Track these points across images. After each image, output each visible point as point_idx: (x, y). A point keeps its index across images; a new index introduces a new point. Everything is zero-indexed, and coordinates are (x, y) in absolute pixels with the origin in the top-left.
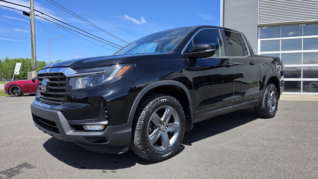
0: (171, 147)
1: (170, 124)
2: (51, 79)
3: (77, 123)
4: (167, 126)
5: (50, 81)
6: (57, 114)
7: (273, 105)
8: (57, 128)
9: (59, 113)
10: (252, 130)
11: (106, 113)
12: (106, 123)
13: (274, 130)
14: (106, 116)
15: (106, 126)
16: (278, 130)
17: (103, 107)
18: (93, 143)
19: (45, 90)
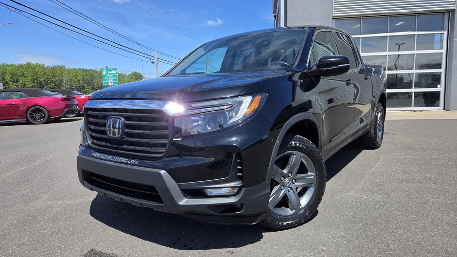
0: (302, 208)
1: (299, 176)
2: (127, 118)
3: (194, 186)
4: (295, 180)
5: (126, 122)
6: (160, 174)
7: (380, 130)
8: (159, 195)
9: (163, 172)
10: (371, 167)
11: (239, 169)
12: (240, 183)
13: (396, 166)
14: (238, 174)
15: (240, 188)
16: (402, 166)
17: (236, 161)
18: (220, 213)
19: (118, 134)
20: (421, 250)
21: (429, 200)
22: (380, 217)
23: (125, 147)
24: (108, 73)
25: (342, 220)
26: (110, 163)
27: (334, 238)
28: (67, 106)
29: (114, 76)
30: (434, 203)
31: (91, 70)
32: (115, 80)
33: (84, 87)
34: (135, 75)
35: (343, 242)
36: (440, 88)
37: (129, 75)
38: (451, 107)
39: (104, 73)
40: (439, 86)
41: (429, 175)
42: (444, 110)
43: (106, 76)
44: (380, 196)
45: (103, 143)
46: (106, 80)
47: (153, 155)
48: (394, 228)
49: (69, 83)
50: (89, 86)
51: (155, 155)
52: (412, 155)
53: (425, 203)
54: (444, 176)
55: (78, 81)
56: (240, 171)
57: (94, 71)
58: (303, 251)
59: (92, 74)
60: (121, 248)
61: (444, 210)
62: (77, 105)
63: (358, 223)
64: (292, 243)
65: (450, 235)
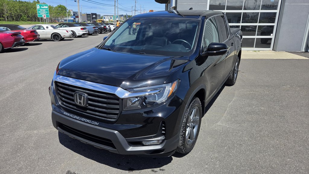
0: (195, 138)
2: (89, 94)
3: (136, 140)
5: (89, 97)
6: (115, 133)
7: (236, 73)
8: (113, 144)
9: (116, 132)
10: (230, 102)
11: (163, 129)
12: (164, 137)
13: (245, 101)
14: (163, 132)
15: (163, 141)
16: (248, 101)
17: (162, 125)
18: (150, 154)
19: (84, 104)
20: (258, 166)
21: (263, 128)
22: (237, 142)
23: (88, 111)
24: (41, 8)
25: (216, 145)
26: (78, 121)
27: (212, 159)
28: (16, 40)
29: (46, 11)
30: (266, 131)
31: (26, 2)
32: (47, 14)
33: (21, 16)
34: (60, 7)
35: (217, 162)
36: (272, 36)
37: (56, 7)
38: (277, 49)
39: (38, 8)
40: (272, 35)
41: (263, 108)
42: (273, 50)
43: (39, 10)
44: (236, 125)
45: (71, 106)
46: (40, 13)
47: (108, 119)
48: (244, 150)
49: (9, 12)
50: (25, 14)
51: (110, 120)
52: (253, 91)
53: (261, 131)
54: (271, 109)
55: (16, 10)
56: (164, 130)
57: (28, 3)
58: (195, 169)
59: (27, 6)
60: (86, 170)
61: (271, 136)
62: (23, 38)
63: (225, 147)
64: (188, 163)
65: (274, 155)
